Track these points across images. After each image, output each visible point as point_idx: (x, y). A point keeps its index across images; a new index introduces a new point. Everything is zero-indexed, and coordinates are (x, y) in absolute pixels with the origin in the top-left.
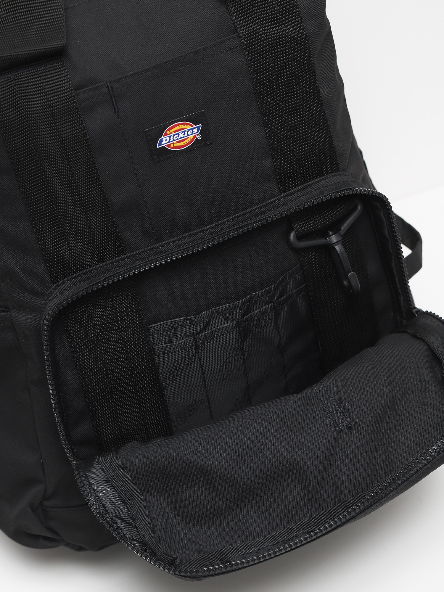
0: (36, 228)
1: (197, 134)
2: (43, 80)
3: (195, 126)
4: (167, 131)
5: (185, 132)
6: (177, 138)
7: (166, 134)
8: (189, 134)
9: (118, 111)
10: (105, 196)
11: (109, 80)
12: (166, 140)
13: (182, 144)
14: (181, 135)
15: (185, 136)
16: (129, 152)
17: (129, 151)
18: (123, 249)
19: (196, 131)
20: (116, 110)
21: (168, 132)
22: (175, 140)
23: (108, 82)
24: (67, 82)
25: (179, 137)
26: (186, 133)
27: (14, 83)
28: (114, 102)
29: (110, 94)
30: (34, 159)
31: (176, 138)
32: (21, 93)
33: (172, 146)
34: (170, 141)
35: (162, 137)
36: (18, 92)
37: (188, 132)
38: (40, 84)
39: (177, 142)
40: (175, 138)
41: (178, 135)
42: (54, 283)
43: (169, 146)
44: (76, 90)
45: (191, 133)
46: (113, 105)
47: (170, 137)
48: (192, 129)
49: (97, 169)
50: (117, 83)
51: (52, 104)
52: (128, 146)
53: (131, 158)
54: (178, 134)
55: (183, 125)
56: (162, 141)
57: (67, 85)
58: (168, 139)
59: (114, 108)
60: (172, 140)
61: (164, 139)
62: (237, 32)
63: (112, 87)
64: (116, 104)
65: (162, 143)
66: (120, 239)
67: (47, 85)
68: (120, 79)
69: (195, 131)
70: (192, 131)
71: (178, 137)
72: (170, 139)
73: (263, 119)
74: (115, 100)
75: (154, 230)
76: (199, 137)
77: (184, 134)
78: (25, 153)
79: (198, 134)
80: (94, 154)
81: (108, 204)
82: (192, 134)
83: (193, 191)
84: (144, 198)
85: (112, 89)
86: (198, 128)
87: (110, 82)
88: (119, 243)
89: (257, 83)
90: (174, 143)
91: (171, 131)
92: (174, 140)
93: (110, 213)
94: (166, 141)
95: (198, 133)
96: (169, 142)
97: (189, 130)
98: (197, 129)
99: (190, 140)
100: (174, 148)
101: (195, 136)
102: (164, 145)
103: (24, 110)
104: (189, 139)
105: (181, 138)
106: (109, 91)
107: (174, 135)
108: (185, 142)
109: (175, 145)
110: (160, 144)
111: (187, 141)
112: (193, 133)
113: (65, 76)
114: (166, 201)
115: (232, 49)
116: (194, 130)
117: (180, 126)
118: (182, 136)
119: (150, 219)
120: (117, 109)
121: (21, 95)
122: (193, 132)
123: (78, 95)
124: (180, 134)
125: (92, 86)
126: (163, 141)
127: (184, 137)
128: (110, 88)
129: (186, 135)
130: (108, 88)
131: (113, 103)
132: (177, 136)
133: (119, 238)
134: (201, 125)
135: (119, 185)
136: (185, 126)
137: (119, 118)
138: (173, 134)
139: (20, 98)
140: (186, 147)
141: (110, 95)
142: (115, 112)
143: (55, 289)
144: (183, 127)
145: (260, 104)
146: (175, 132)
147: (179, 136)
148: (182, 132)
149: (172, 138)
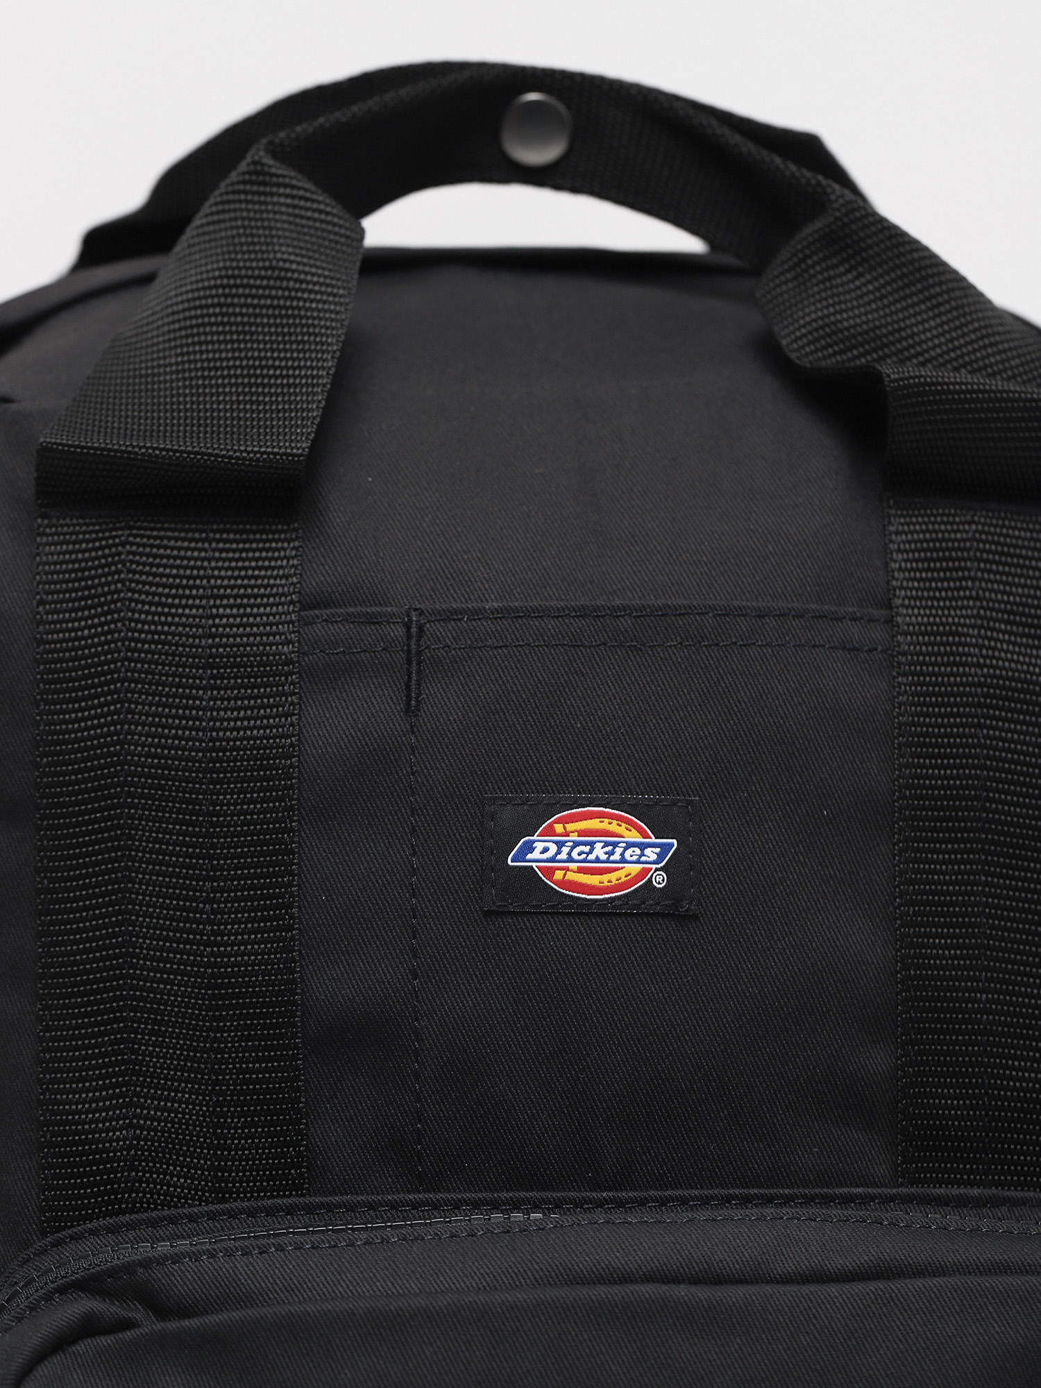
0: (47, 1024)
1: (654, 867)
2: (214, 550)
3: (654, 840)
4: (557, 822)
5: (615, 845)
6: (584, 856)
7: (550, 832)
8: (627, 855)
9: (416, 706)
10: (292, 972)
11: (418, 606)
12: (546, 850)
13: (594, 880)
14: (599, 851)
15: (612, 858)
16: (414, 850)
17: (412, 845)
18: (301, 1175)
19: (654, 857)
20: (413, 702)
21: (559, 828)
22: (573, 861)
23: (416, 610)
24: (286, 577)
25: (592, 857)
26: (619, 851)
27: (122, 535)
28: (414, 677)
29: (409, 646)
30: (107, 787)
31: (579, 854)
32: (134, 572)
33: (558, 875)
34: (559, 857)
35: (535, 837)
36: (124, 565)
37: (626, 849)
38: (203, 559)
39: (581, 870)
40: (575, 855)
41: (588, 847)
42: (44, 1234)
43: (549, 872)
44: (303, 608)
45: (635, 858)
46: (408, 687)
47: (560, 845)
48: (642, 844)
49: (292, 874)
50: (442, 623)
51: (217, 626)
52: (414, 830)
53: (414, 872)
54: (592, 844)
55: (615, 822)
56: (529, 848)
57: (283, 586)
58: (553, 848)
59: (409, 697)
60: (563, 856)
61: (539, 846)
62: (891, 608)
63: (421, 628)
64: (419, 684)
65: (529, 856)
66: (302, 1140)
67: (219, 569)
68: (455, 612)
69: (651, 854)
70: (642, 850)
71: (588, 854)
72: (559, 852)
73: (896, 908)
74: (419, 671)
75: (420, 1143)
76: (660, 880)
77: (612, 853)
78: (84, 760)
79: (657, 870)
80: (298, 821)
81: (294, 1003)
82: (638, 862)
83: (587, 1053)
84: (417, 1020)
85: (420, 637)
86: (665, 848)
87: (421, 613)
88: (294, 1150)
89: (908, 787)
90: (567, 869)
91: (570, 827)
92: (570, 860)
93: (294, 1037)
94: (542, 853)
95: (659, 866)
96: (552, 860)
97: (630, 845)
98: (658, 850)
99: (624, 879)
100: (564, 883)
101: (645, 872)
102: (534, 865)
103: (124, 625)
104: (621, 873)
105: (597, 860)
106: (409, 637)
107: (576, 844)
108: (605, 878)
109: (571, 876)
110: (520, 856)
111: (613, 877)
112: (643, 859)
113: (285, 557)
114: (488, 1054)
115: (857, 650)
116: (648, 851)
117: (606, 820)
118: (604, 857)
119: (419, 1100)
120: (417, 701)
121: (131, 576)
122: (643, 855)
123: (306, 624)
124: (598, 846)
125: (359, 608)
126: (532, 850)
127: (608, 861)
128: (414, 630)
129: (616, 857)
130: (409, 628)
131: (410, 678)
132: (587, 849)
133: (299, 1132)
134: (675, 841)
135: (347, 950)
136: (622, 829)
137: (413, 732)
138: (574, 837)
139: (124, 585)
140: (607, 896)
141: (409, 651)
142: (407, 711)
143: (44, 1252)
144: (614, 827)
145: (900, 856)
146: (582, 833)
147: (591, 852)
148: (606, 844)
149: (565, 850)
